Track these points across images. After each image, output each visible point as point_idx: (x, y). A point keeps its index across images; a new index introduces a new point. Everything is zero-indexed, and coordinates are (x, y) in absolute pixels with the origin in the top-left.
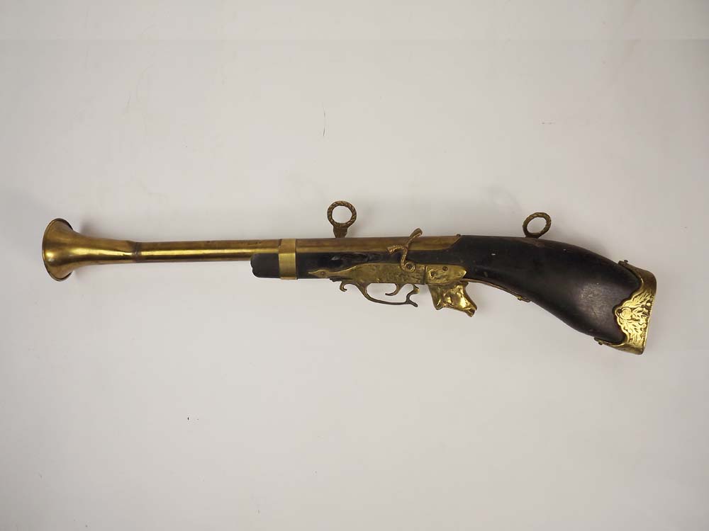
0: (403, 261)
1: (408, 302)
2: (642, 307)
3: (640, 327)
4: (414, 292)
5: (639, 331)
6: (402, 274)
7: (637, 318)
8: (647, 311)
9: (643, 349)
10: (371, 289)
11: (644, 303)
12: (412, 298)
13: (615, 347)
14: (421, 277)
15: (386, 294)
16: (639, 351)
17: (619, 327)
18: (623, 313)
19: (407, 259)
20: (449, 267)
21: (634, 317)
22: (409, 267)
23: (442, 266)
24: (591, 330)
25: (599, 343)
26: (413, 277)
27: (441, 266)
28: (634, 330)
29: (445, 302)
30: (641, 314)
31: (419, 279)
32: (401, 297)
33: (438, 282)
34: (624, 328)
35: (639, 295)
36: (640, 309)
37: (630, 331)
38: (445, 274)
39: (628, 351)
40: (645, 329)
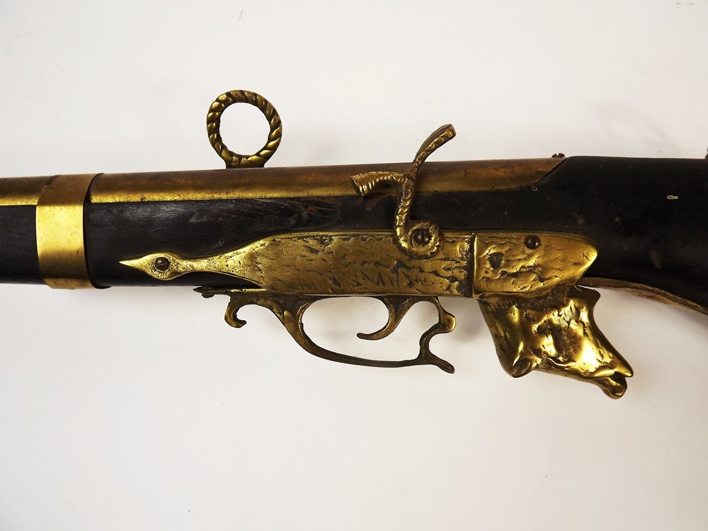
0: (400, 219)
1: (426, 357)
4: (443, 326)
6: (401, 264)
10: (314, 320)
12: (438, 346)
14: (462, 275)
15: (361, 336)
19: (413, 216)
20: (544, 237)
22: (420, 238)
23: (523, 235)
26: (436, 273)
27: (518, 237)
29: (538, 352)
31: (453, 279)
32: (404, 341)
33: (515, 288)
38: (532, 262)
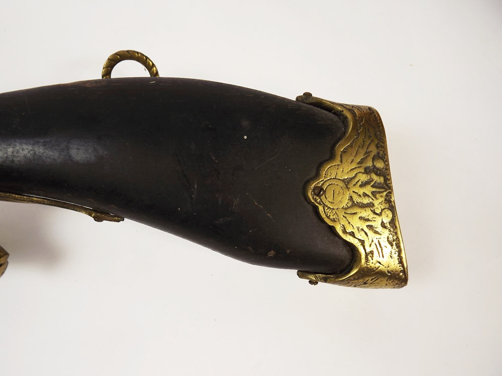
2: (367, 171)
3: (379, 220)
5: (380, 229)
7: (366, 201)
8: (382, 180)
9: (404, 271)
11: (369, 164)
13: (342, 283)
16: (398, 278)
17: (332, 230)
18: (329, 194)
21: (357, 199)
24: (272, 253)
25: (311, 282)
28: (370, 233)
30: (368, 190)
34: (345, 232)
35: (351, 146)
36: (363, 178)
37: (361, 236)
39: (373, 284)
40: (393, 222)
